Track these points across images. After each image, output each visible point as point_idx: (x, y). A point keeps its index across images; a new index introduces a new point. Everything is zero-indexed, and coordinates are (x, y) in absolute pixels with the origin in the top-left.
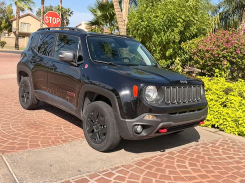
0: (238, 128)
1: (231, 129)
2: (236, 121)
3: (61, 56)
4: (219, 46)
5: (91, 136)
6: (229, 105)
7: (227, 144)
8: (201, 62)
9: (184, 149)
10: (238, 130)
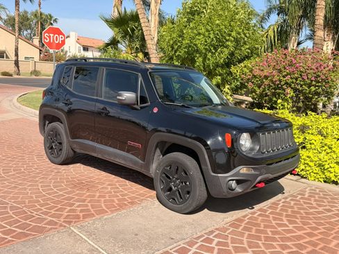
0: (324, 173)
1: (315, 175)
2: (320, 165)
3: (120, 98)
4: (280, 71)
5: (168, 196)
6: (308, 146)
7: (317, 194)
8: (258, 91)
9: (274, 203)
10: (324, 176)
